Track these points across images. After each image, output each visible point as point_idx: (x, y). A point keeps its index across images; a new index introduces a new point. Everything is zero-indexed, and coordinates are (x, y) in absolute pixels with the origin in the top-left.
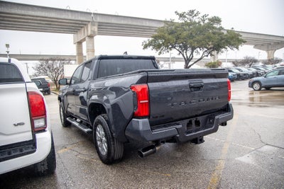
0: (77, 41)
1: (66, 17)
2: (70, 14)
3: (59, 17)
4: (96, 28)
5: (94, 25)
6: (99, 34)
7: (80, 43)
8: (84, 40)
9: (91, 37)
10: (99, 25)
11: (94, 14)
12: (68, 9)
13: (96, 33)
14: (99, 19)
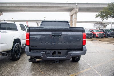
0: (70, 15)
1: (66, 6)
2: (68, 4)
3: (64, 6)
4: (78, 10)
5: (77, 8)
6: (79, 12)
7: (72, 16)
8: (73, 15)
9: (76, 13)
10: (79, 8)
11: (77, 4)
12: (67, 3)
13: (78, 12)
14: (79, 6)
